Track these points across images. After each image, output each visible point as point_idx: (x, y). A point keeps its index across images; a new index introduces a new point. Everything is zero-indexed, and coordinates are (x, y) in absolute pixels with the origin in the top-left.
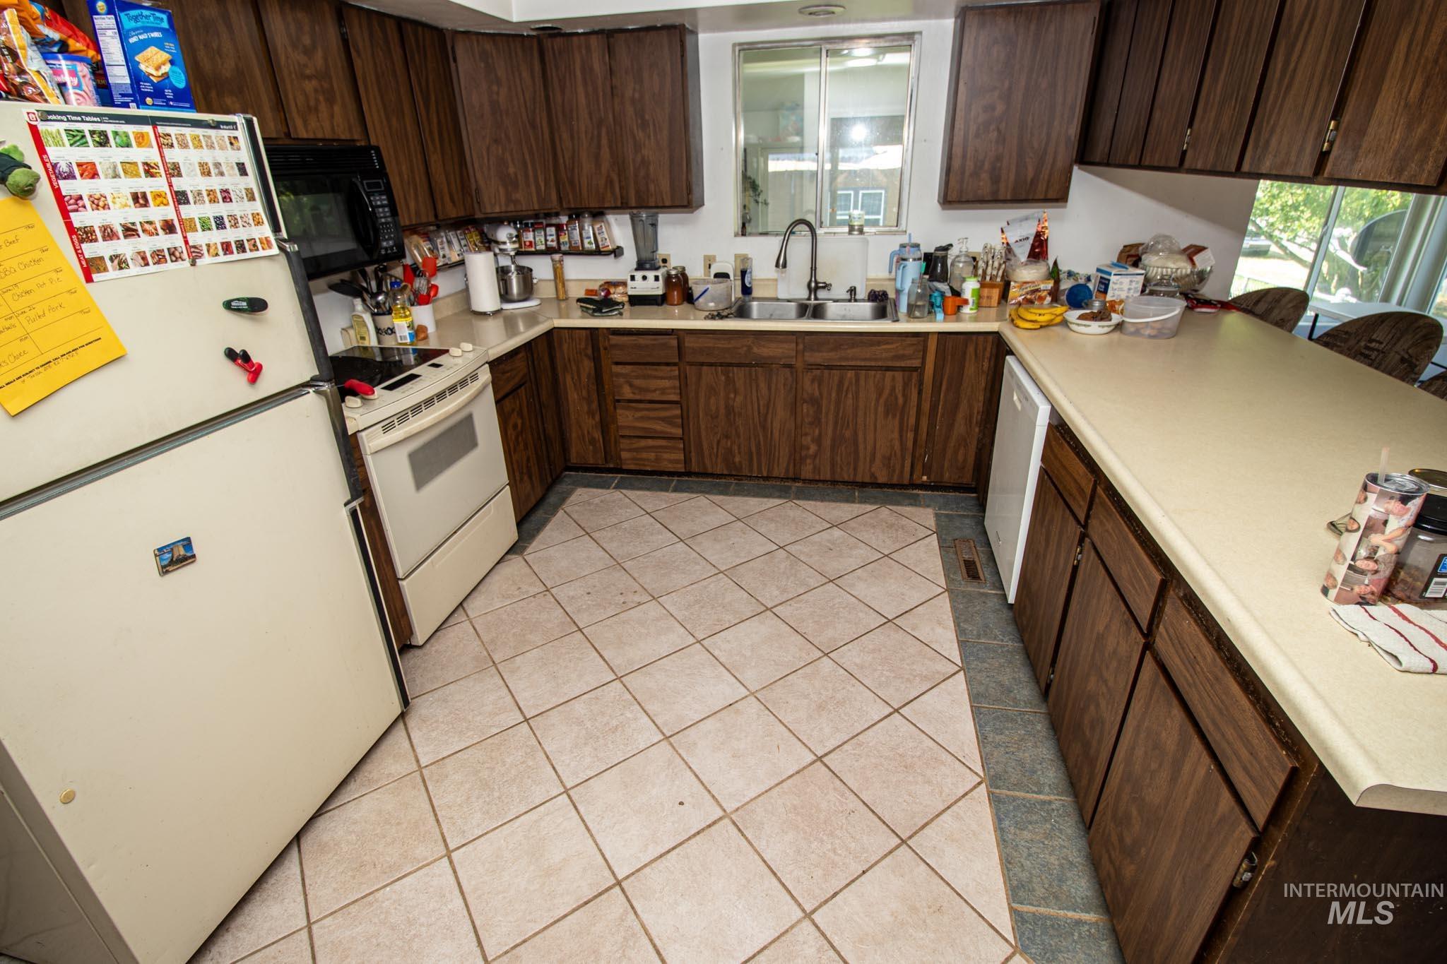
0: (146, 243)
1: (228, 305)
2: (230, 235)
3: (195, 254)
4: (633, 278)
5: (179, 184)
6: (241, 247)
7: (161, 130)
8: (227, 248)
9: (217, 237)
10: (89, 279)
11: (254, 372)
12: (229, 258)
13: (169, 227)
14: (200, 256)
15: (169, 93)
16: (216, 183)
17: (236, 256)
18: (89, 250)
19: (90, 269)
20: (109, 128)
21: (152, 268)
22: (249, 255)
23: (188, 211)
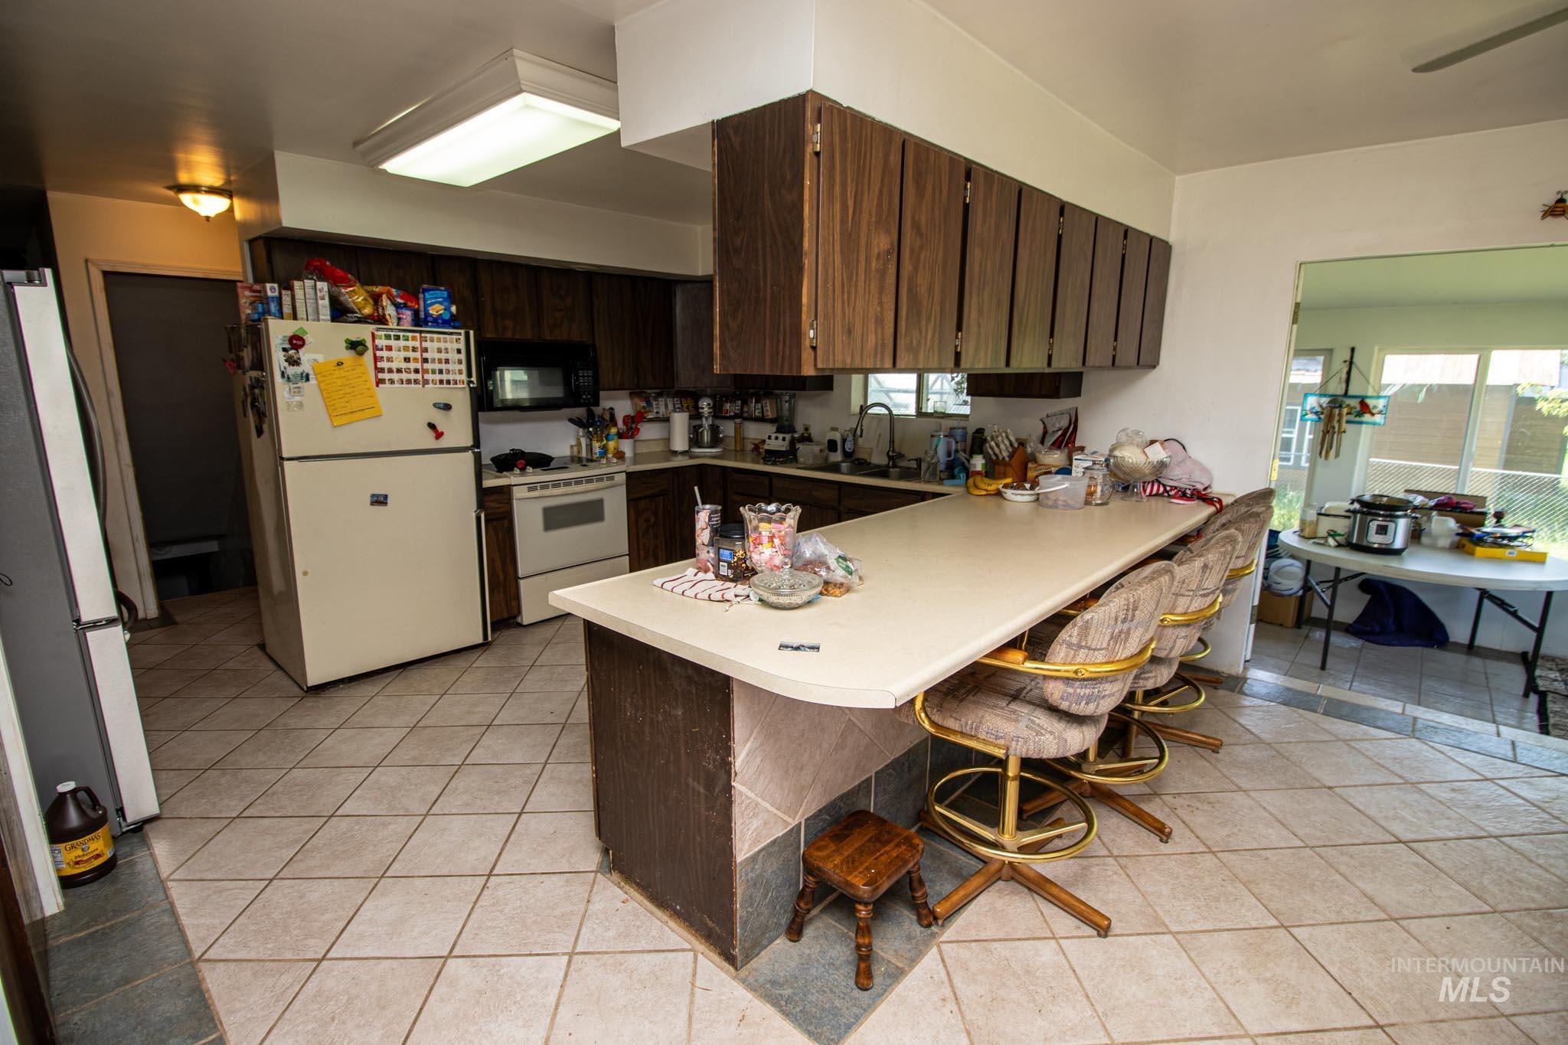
0: (404, 376)
1: (435, 405)
2: (445, 377)
3: (426, 382)
4: (770, 438)
5: (425, 355)
6: (448, 382)
7: (423, 335)
8: (441, 382)
9: (438, 377)
10: (377, 386)
11: (439, 435)
12: (441, 386)
13: (417, 371)
14: (428, 383)
15: (440, 321)
16: (443, 356)
17: (445, 386)
18: (381, 376)
19: (379, 382)
20: (401, 334)
21: (405, 385)
22: (452, 386)
23: (428, 366)
